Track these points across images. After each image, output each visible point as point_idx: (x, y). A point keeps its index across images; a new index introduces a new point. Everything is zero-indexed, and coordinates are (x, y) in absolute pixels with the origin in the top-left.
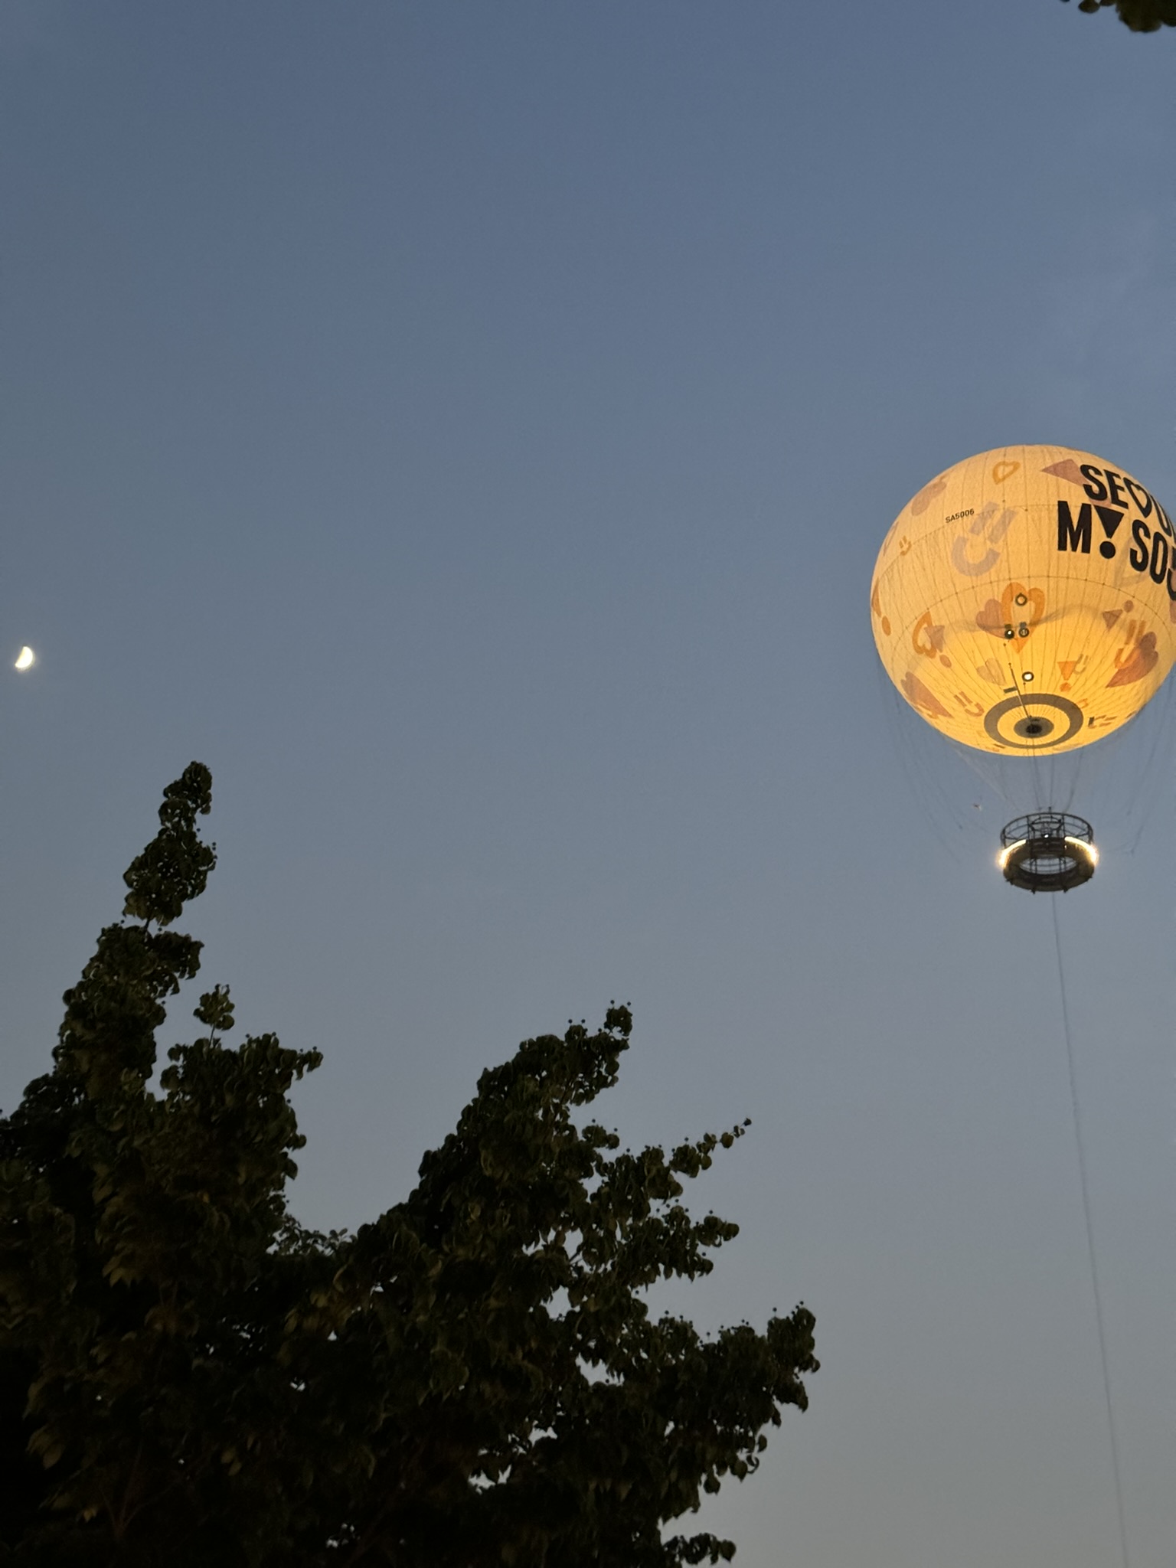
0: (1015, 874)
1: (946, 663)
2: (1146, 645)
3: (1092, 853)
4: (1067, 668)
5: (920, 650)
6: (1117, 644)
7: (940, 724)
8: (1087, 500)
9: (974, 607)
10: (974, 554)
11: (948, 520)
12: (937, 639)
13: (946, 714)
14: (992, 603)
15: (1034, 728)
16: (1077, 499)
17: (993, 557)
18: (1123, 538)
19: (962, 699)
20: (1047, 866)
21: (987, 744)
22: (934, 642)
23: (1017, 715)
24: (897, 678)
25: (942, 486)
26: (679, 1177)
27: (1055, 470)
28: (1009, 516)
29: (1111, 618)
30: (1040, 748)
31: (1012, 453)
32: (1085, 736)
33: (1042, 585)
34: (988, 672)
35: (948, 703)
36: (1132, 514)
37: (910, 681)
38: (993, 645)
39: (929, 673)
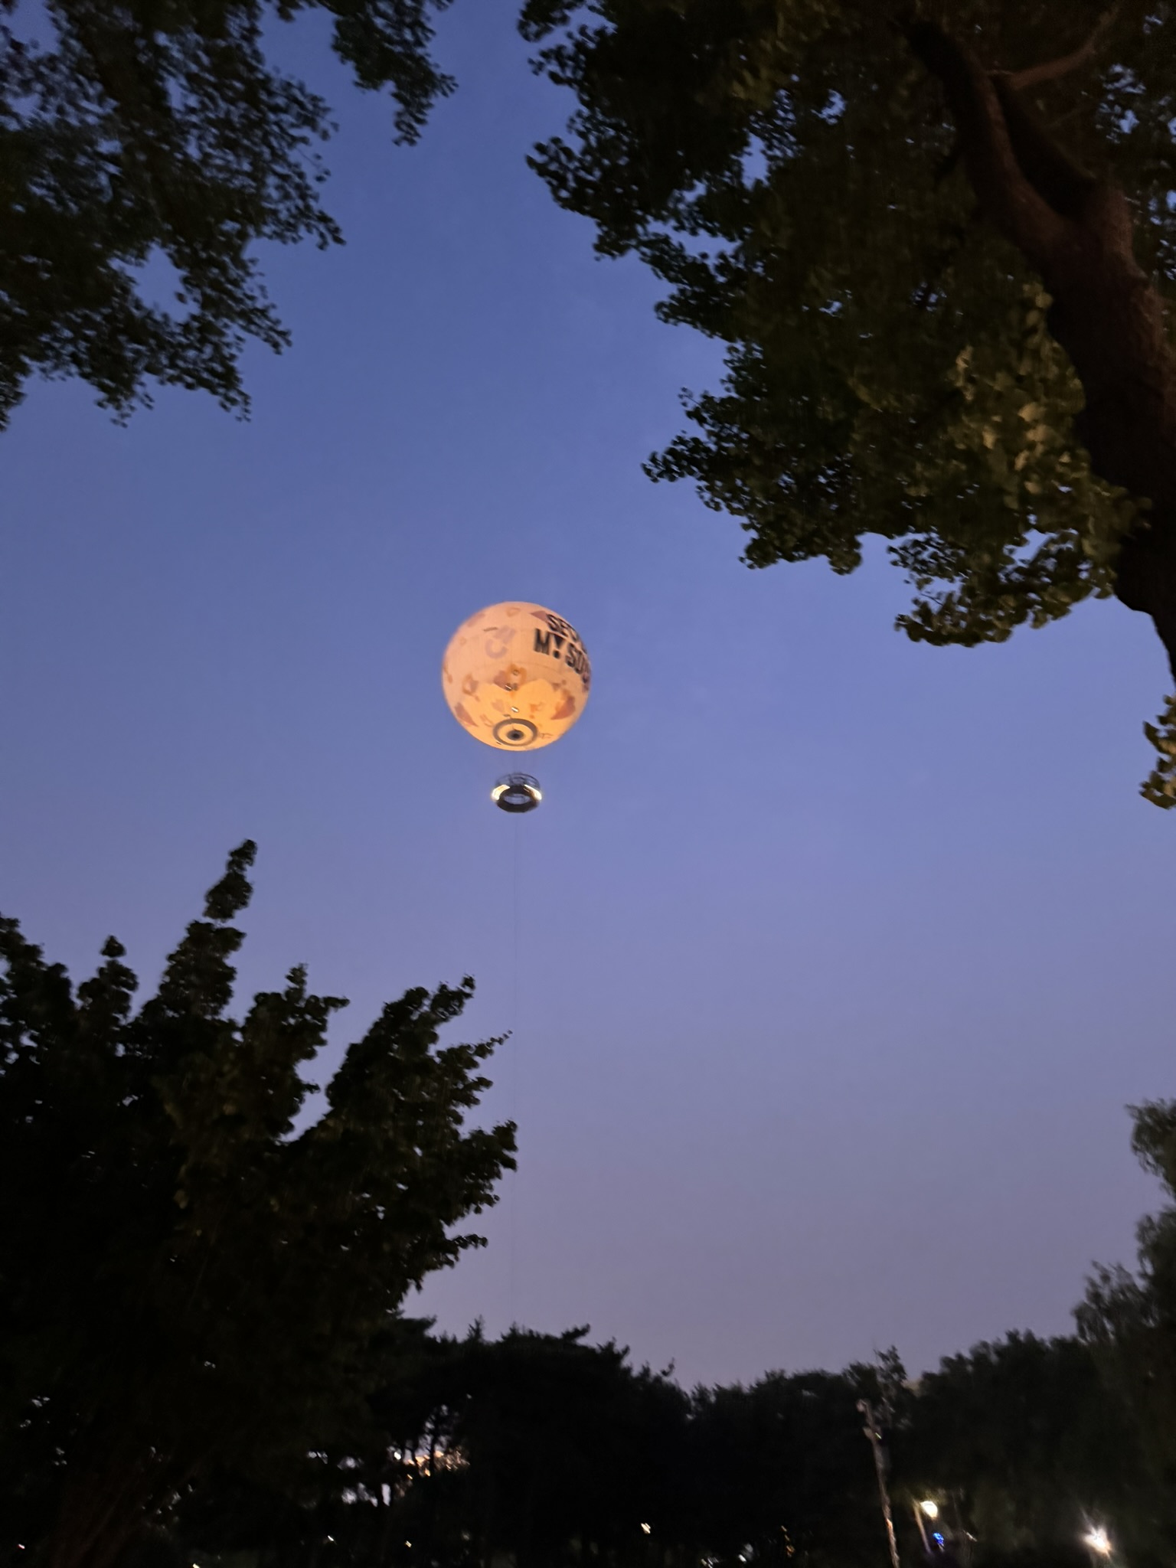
0: (503, 804)
1: (477, 699)
2: (570, 700)
3: (538, 795)
4: (534, 707)
5: (466, 692)
6: (558, 699)
7: (471, 729)
8: (550, 630)
9: (493, 673)
10: (496, 646)
11: (486, 630)
12: (474, 685)
13: (474, 724)
14: (502, 673)
15: (516, 735)
16: (545, 629)
17: (504, 651)
18: (564, 650)
19: (484, 718)
20: (516, 800)
21: (492, 742)
22: (471, 687)
23: (508, 728)
24: (452, 704)
25: (482, 616)
26: (477, 1059)
27: (536, 614)
28: (513, 632)
29: (556, 686)
30: (517, 746)
31: (517, 604)
32: (539, 743)
33: (526, 667)
34: (497, 706)
35: (475, 718)
36: (569, 640)
37: (460, 708)
38: (500, 692)
39: (468, 703)
